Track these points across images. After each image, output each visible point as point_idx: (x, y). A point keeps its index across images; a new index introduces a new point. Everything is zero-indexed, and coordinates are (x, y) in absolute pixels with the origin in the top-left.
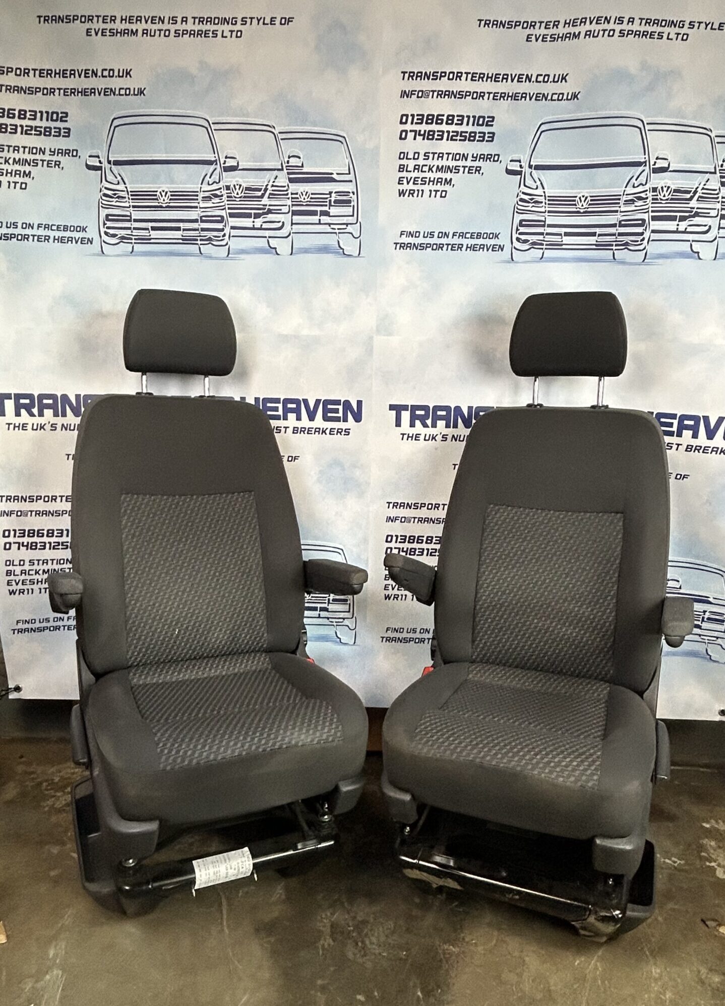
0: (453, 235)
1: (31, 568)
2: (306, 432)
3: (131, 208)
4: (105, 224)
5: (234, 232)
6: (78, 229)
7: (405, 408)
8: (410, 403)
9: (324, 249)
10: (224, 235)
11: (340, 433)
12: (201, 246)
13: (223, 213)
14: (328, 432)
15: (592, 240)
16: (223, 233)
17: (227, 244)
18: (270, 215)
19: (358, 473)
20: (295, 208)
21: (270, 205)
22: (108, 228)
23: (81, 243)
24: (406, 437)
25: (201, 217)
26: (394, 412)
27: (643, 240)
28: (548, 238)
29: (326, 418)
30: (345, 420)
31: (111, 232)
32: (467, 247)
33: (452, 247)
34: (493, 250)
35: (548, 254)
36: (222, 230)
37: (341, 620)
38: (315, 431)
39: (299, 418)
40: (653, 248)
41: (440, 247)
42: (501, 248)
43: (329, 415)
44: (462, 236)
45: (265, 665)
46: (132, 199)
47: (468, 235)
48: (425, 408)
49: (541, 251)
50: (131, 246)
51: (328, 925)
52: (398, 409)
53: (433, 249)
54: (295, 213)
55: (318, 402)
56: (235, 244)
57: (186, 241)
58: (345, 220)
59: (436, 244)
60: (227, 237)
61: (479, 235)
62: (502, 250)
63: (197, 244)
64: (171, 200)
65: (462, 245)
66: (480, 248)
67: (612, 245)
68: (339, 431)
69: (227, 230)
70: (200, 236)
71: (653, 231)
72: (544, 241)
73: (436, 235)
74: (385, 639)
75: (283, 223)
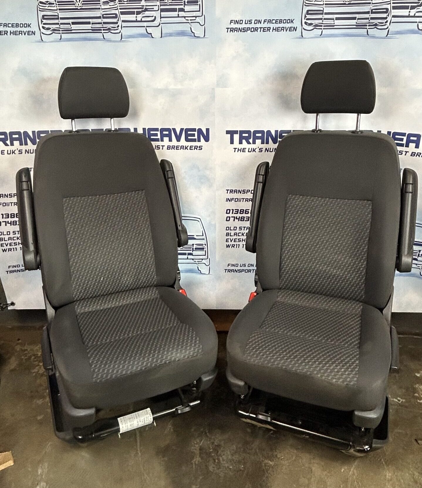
0: (264, 22)
1: (14, 236)
2: (175, 149)
3: (58, 11)
4: (42, 22)
5: (124, 24)
6: (25, 25)
7: (236, 132)
8: (239, 129)
9: (182, 34)
10: (118, 26)
11: (196, 148)
12: (104, 34)
13: (117, 12)
14: (189, 148)
15: (353, 22)
16: (117, 25)
17: (120, 32)
18: (147, 12)
19: (208, 172)
20: (162, 7)
21: (146, 6)
22: (44, 24)
23: (28, 35)
24: (237, 150)
25: (103, 15)
26: (229, 135)
27: (387, 22)
28: (325, 22)
29: (187, 140)
30: (199, 140)
31: (47, 26)
32: (273, 29)
33: (264, 29)
34: (289, 31)
35: (325, 32)
36: (117, 23)
37: (201, 260)
38: (181, 148)
39: (170, 140)
40: (393, 28)
41: (256, 29)
42: (295, 29)
43: (189, 138)
44: (270, 22)
45: (156, 295)
46: (58, 5)
47: (274, 22)
48: (248, 132)
49: (321, 30)
50: (60, 35)
51: (198, 449)
52: (231, 133)
53: (251, 31)
54: (162, 10)
55: (182, 130)
56: (126, 32)
57: (94, 31)
58: (194, 14)
59: (254, 28)
60: (120, 27)
61: (281, 21)
62: (296, 30)
63: (101, 32)
64: (83, 4)
65: (270, 28)
66: (281, 29)
67: (366, 26)
68: (196, 147)
69: (120, 23)
70: (103, 27)
71: (394, 16)
72: (322, 23)
73: (253, 22)
74: (227, 271)
75: (155, 17)
